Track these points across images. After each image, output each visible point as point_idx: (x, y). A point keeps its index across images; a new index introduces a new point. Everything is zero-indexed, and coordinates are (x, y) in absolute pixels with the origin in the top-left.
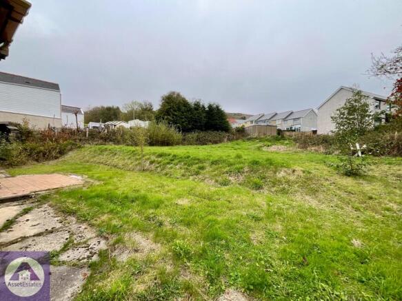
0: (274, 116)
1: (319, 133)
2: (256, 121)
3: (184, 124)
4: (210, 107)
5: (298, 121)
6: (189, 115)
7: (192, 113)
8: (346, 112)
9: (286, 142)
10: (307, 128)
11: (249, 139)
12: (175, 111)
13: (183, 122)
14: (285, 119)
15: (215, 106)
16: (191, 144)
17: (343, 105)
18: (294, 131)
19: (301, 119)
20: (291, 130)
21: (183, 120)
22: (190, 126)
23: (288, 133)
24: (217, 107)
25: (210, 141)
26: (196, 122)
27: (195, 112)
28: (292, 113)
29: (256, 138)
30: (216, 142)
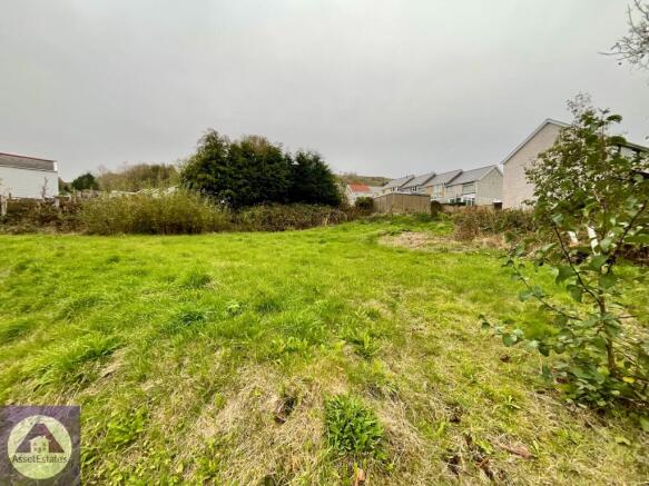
0: (431, 179)
1: (504, 207)
2: (400, 188)
3: (243, 190)
4: (301, 158)
5: (471, 188)
6: (254, 172)
7: (260, 169)
8: (559, 158)
9: (441, 225)
10: (484, 200)
11: (373, 220)
12: (223, 164)
13: (240, 187)
14: (448, 185)
15: (310, 157)
16: (249, 230)
17: (551, 145)
18: (464, 204)
19: (476, 184)
20: (458, 203)
21: (240, 183)
22: (255, 195)
23: (451, 209)
24: (316, 159)
25: (292, 224)
26: (269, 186)
27: (268, 166)
28: (461, 173)
29: (386, 218)
30: (304, 226)
